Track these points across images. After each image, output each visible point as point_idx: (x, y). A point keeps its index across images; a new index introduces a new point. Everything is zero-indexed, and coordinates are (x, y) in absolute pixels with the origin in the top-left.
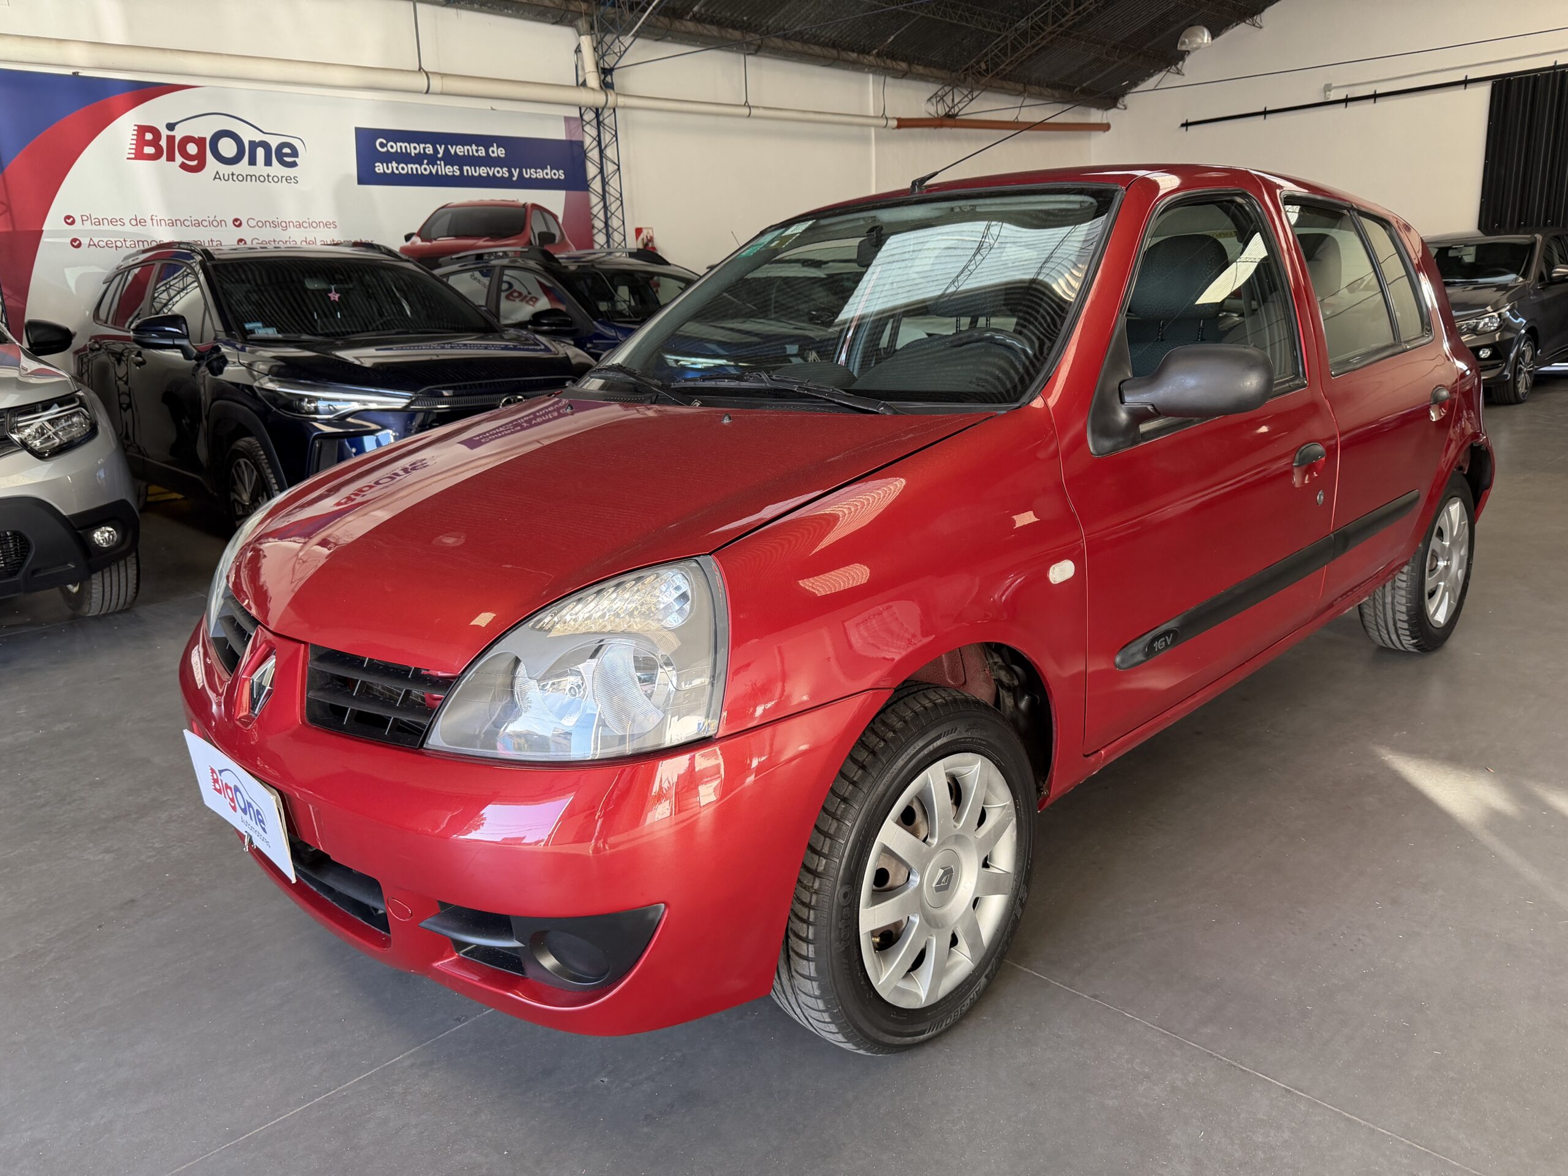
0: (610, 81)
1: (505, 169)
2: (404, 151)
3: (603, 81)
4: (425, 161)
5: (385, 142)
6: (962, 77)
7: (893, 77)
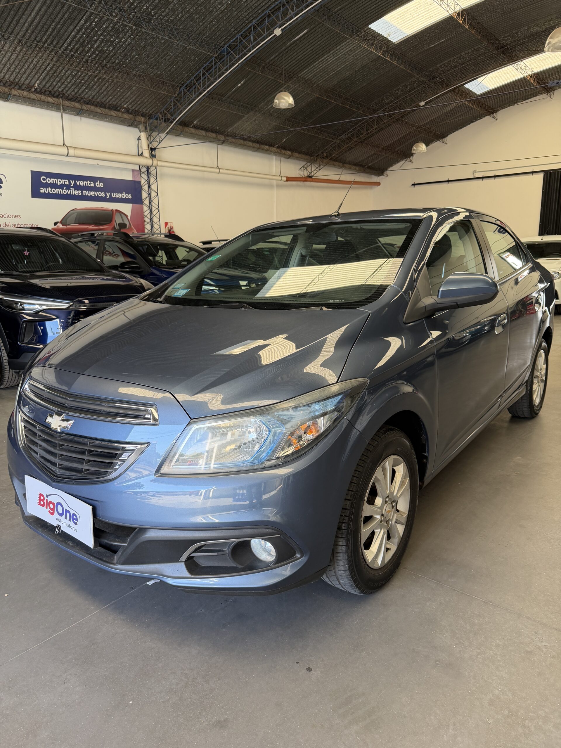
0: (154, 154)
1: (103, 193)
2: (54, 183)
3: (151, 153)
4: (65, 188)
5: (45, 178)
6: (315, 159)
7: (284, 158)
